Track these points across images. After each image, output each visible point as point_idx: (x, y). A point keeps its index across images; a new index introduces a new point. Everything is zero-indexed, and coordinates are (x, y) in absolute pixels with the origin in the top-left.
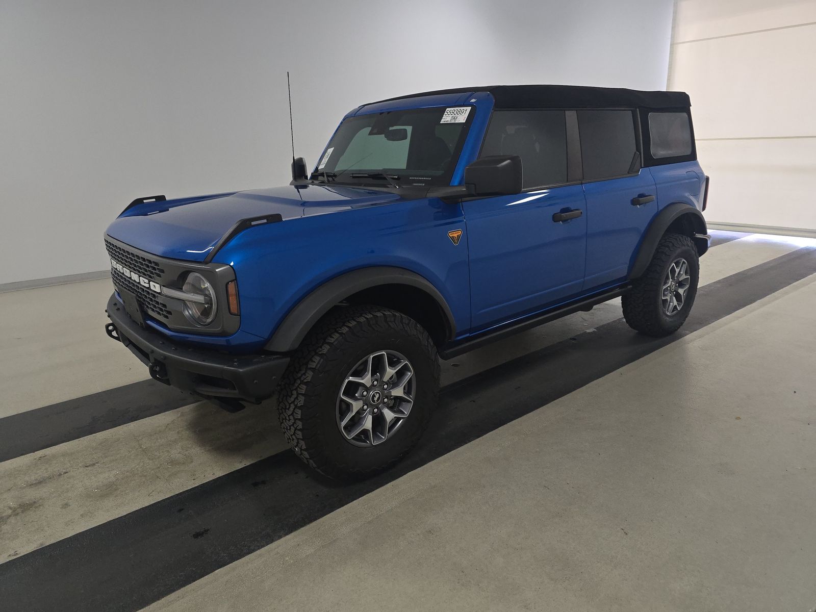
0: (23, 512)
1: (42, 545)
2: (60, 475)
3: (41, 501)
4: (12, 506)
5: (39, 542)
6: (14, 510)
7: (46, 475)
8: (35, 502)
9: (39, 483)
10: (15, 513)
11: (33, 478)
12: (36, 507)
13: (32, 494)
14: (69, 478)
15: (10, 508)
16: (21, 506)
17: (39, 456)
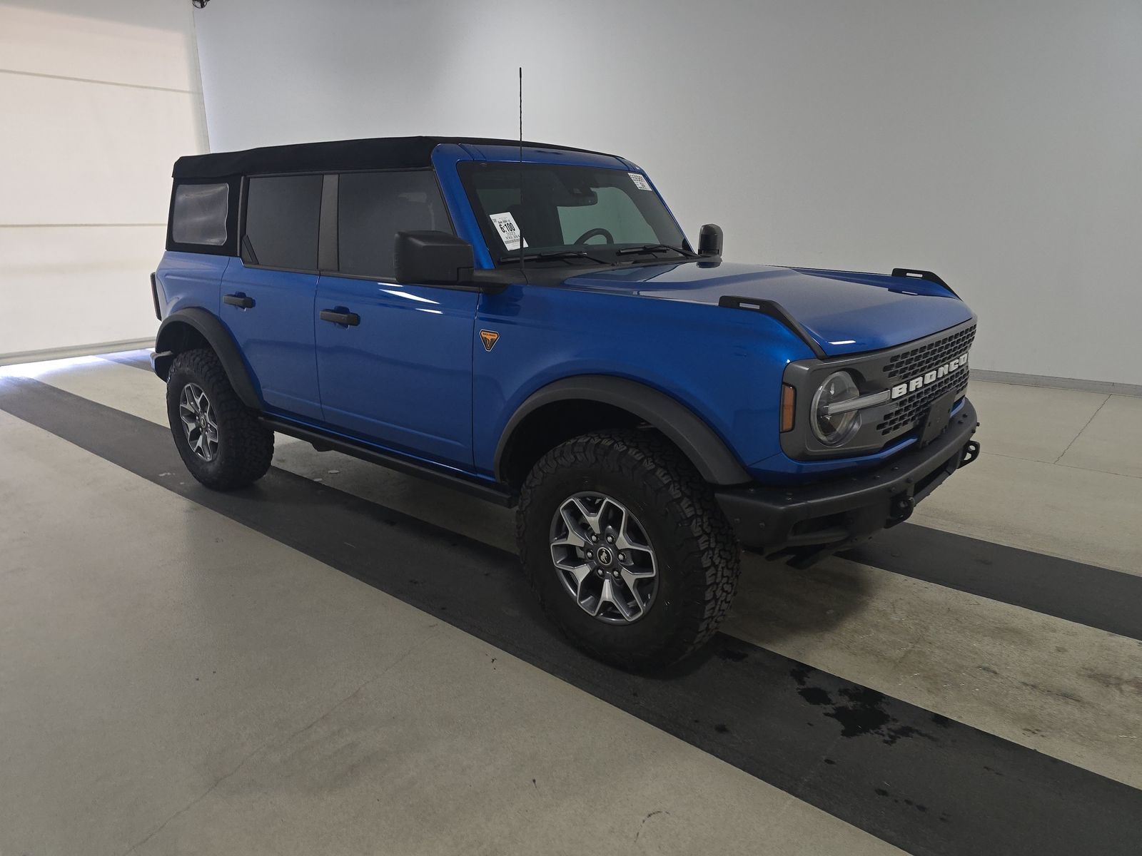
0: (1110, 676)
1: (1111, 635)
2: (1034, 687)
3: (1082, 673)
4: (1118, 692)
5: (1113, 638)
6: (1118, 685)
7: (1050, 700)
8: (1090, 677)
9: (1067, 696)
10: (1119, 683)
11: (1069, 710)
12: (1091, 670)
13: (1086, 689)
14: (1028, 675)
15: (1121, 691)
16: (1108, 685)
17: (1033, 737)
